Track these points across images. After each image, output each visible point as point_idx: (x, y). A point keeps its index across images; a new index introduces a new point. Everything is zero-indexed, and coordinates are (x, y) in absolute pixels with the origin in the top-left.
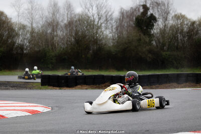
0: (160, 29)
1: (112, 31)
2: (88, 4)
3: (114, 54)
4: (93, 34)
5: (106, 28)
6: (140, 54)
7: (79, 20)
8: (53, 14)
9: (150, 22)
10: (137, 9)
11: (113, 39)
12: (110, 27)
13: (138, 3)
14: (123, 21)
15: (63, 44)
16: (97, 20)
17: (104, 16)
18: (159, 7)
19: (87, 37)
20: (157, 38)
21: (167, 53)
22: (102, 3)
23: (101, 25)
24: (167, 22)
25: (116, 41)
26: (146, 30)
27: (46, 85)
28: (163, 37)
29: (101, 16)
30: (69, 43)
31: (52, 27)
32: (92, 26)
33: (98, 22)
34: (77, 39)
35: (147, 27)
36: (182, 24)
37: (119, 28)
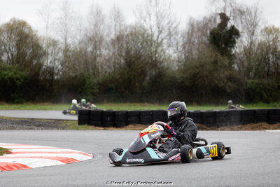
0: (245, 48)
1: (177, 49)
2: (144, 11)
3: (180, 81)
4: (151, 53)
5: (169, 46)
6: (217, 82)
7: (131, 34)
8: (96, 25)
9: (231, 37)
10: (213, 20)
11: (179, 61)
12: (175, 43)
13: (214, 11)
14: (192, 35)
15: (108, 66)
16: (156, 34)
17: (166, 28)
18: (244, 17)
19: (143, 58)
20: (240, 59)
21: (253, 81)
22: (164, 11)
23: (162, 41)
24: (254, 37)
25: (183, 63)
26: (224, 48)
27: (85, 124)
28: (248, 58)
29: (162, 28)
30: (117, 66)
31: (93, 43)
32: (149, 43)
33: (158, 36)
34: (128, 60)
35: (226, 44)
36: (275, 41)
37: (187, 46)
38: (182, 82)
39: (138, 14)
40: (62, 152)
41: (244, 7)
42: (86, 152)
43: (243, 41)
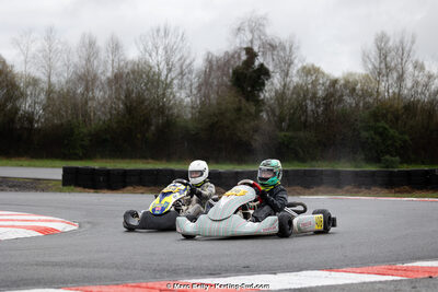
0: (276, 91)
1: (191, 92)
2: (150, 44)
3: (193, 133)
4: (158, 97)
5: (181, 87)
6: (239, 134)
7: (133, 72)
8: (88, 60)
9: (259, 78)
10: (236, 55)
11: (193, 108)
12: (187, 85)
13: (238, 45)
14: (210, 75)
15: (103, 113)
16: (164, 72)
17: (177, 66)
18: (275, 53)
19: (147, 103)
20: (270, 106)
21: (286, 134)
22: (175, 43)
23: (171, 82)
24: (288, 79)
25: (198, 110)
26: (250, 92)
27: (70, 185)
28: (281, 105)
29: (172, 65)
30: (114, 112)
31: (84, 83)
32: (155, 83)
33: (167, 76)
34: (128, 105)
36: (314, 83)
37: (203, 88)
38: (197, 134)
39: (142, 47)
40: (40, 220)
41: (277, 40)
42: (71, 221)
43: (274, 83)
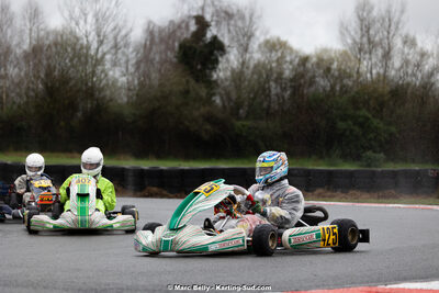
0: (233, 71)
1: (127, 70)
2: (77, 10)
4: (86, 75)
5: (115, 64)
6: (187, 123)
7: (56, 44)
9: (211, 53)
10: (183, 25)
11: (129, 89)
12: (122, 61)
13: (186, 12)
14: (151, 49)
15: (19, 95)
16: (94, 45)
17: (111, 37)
18: (232, 22)
20: (224, 89)
21: (245, 123)
22: (108, 9)
23: (103, 57)
24: (248, 55)
25: (135, 92)
26: (200, 70)
28: (238, 88)
29: (104, 36)
30: (32, 94)
32: (83, 59)
33: (98, 49)
34: (49, 85)
35: (204, 65)
36: (280, 61)
37: (142, 65)
39: (66, 14)
41: (234, 7)
43: (230, 61)
